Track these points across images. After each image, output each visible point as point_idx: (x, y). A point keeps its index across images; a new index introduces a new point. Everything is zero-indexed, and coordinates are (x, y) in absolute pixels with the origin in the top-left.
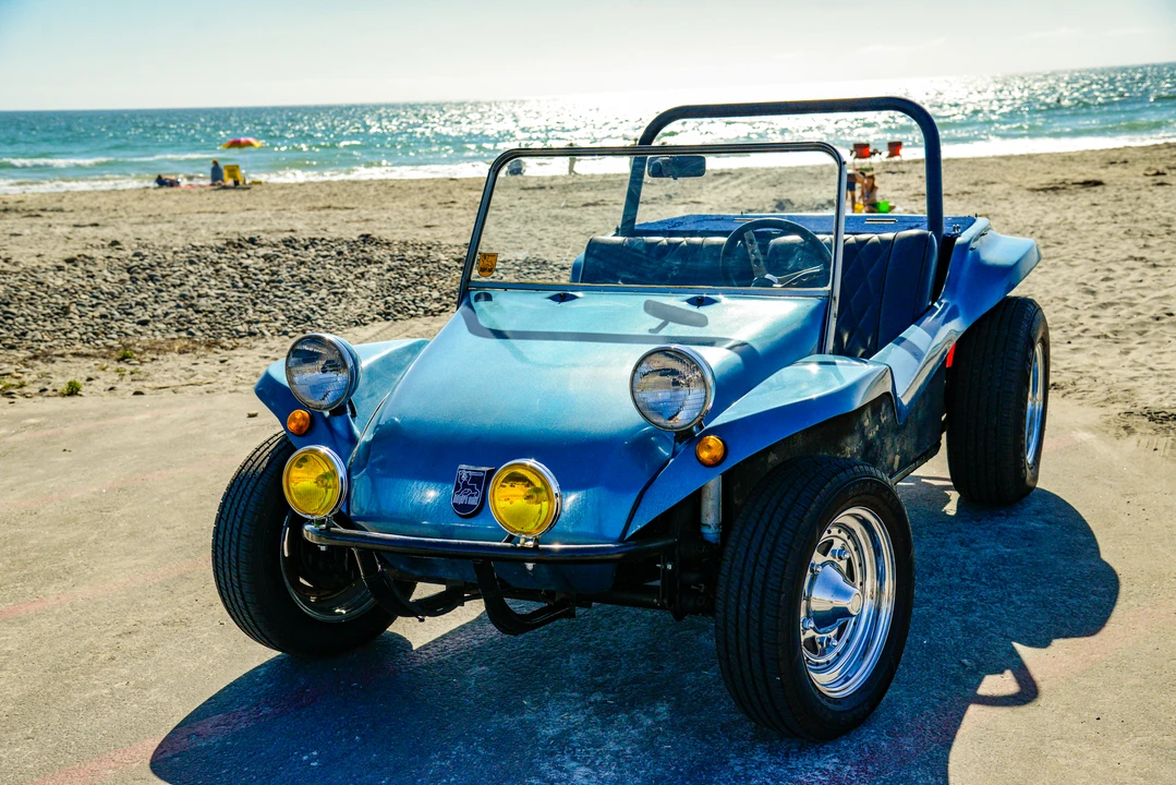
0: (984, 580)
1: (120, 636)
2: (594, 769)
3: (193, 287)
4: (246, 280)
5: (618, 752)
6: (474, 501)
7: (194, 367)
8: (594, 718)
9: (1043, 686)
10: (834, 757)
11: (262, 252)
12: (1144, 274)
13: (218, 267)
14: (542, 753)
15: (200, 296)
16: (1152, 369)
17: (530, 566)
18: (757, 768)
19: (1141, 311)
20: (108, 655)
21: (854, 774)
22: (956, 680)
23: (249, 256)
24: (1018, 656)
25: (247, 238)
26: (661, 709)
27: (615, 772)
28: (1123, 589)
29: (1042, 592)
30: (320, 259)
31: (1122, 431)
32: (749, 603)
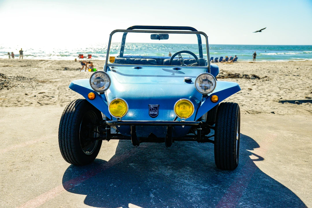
2: (189, 180)
5: (189, 176)
6: (156, 113)
8: (175, 171)
14: (172, 178)
17: (183, 126)
18: (225, 176)
27: (194, 180)
32: (226, 135)
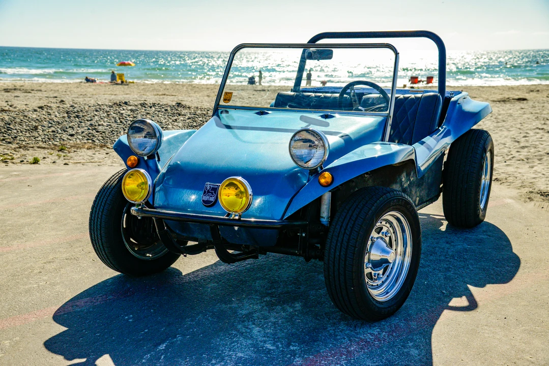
0: (456, 258)
1: (45, 263)
2: (263, 329)
3: (97, 121)
4: (121, 120)
5: (275, 322)
6: (212, 199)
7: (93, 155)
8: (265, 307)
9: (480, 304)
10: (378, 329)
11: (130, 108)
12: (543, 135)
13: (109, 113)
14: (239, 321)
15: (99, 125)
16: (543, 174)
17: (236, 228)
18: (340, 331)
19: (540, 150)
20: (39, 271)
21: (386, 336)
22: (439, 299)
23: (124, 109)
24: (470, 291)
25: (123, 102)
26: (297, 305)
27: (273, 330)
28: (522, 265)
29: (483, 264)
30: (157, 112)
31: (527, 200)
32: (340, 252)
